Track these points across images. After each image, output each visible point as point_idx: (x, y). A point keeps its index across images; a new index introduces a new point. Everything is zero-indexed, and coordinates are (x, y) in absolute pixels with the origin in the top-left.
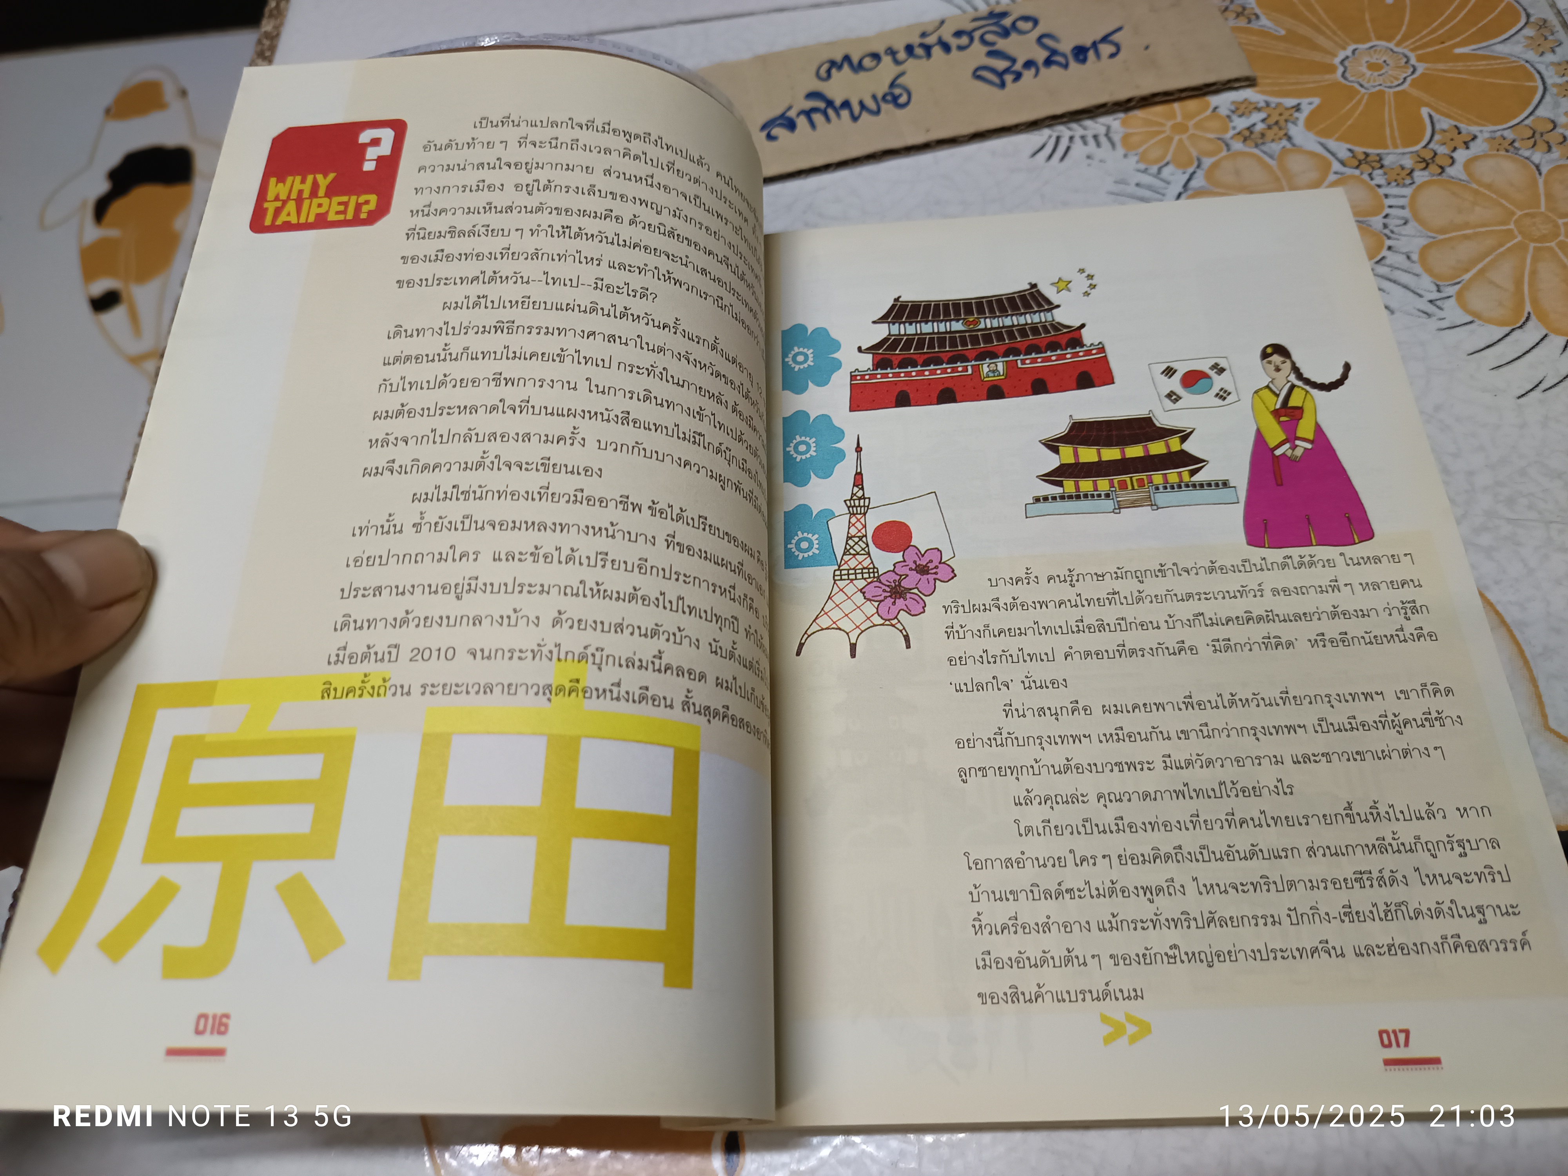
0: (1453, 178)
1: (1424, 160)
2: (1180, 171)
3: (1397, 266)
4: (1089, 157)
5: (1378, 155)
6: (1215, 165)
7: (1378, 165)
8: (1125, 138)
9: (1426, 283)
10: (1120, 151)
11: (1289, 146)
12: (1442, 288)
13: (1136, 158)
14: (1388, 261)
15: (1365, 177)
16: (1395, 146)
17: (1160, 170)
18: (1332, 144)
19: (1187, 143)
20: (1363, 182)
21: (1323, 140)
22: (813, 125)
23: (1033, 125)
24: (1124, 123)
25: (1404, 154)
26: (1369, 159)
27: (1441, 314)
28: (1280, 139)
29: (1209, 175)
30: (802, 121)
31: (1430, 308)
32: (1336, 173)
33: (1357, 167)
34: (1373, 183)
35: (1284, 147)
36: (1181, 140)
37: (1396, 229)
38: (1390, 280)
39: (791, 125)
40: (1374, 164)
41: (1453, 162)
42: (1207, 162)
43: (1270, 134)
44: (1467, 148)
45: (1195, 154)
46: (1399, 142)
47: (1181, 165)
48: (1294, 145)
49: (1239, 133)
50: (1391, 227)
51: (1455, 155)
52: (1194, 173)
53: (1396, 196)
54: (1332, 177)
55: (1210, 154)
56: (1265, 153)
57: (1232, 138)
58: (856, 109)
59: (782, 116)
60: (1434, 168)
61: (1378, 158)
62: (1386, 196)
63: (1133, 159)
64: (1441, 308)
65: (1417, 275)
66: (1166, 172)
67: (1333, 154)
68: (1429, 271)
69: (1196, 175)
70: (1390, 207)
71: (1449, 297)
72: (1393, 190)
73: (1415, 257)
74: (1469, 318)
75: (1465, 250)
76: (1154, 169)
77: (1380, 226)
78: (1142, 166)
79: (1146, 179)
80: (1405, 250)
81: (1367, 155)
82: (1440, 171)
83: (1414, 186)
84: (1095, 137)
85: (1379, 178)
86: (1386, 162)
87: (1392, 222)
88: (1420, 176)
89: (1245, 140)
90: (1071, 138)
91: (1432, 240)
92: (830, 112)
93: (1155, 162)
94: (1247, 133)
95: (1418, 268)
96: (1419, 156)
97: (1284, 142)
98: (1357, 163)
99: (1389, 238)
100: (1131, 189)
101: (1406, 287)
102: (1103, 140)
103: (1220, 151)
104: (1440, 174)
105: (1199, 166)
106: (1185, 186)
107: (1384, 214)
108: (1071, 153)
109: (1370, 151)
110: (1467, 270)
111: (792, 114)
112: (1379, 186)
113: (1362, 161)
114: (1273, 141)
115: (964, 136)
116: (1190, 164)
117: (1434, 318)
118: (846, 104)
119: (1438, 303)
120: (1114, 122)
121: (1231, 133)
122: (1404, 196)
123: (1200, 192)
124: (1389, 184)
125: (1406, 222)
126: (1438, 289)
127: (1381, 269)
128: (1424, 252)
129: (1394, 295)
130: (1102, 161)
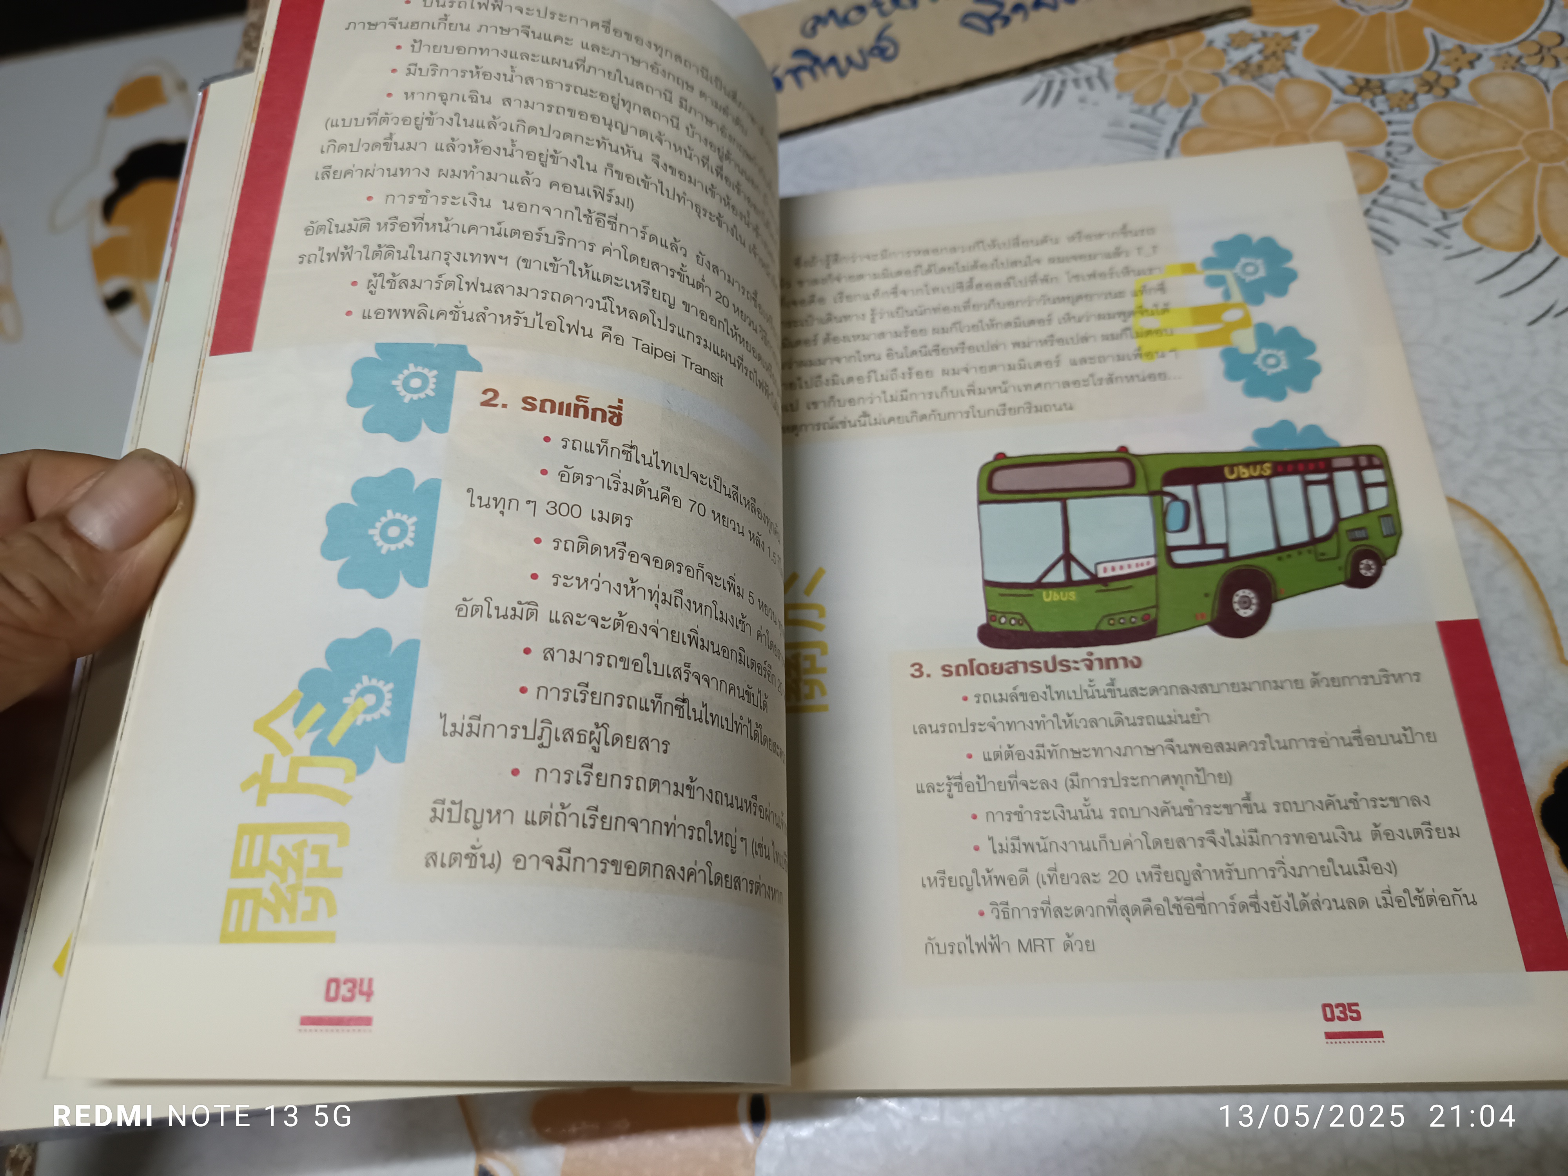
0: (1458, 100)
1: (1427, 83)
2: (1176, 109)
3: (1401, 194)
4: (1082, 100)
5: (1380, 80)
6: (1211, 102)
7: (1379, 91)
8: (1119, 79)
9: (1432, 211)
10: (1114, 92)
11: (1286, 76)
12: (1448, 216)
13: (1130, 99)
14: (1392, 190)
15: (1367, 104)
16: (1398, 70)
17: (1154, 110)
18: (1332, 72)
19: (1182, 80)
20: (1365, 109)
21: (1322, 69)
22: (799, 82)
23: (1023, 70)
24: (1117, 62)
25: (1406, 78)
26: (1371, 85)
27: (1447, 242)
28: (1278, 70)
29: (1206, 112)
30: (789, 80)
31: (1436, 237)
32: (1337, 102)
33: (1358, 94)
34: (1375, 110)
35: (1282, 78)
36: (1175, 78)
37: (1400, 157)
38: (1394, 210)
39: (779, 85)
40: (1375, 90)
41: (1458, 83)
42: (1204, 98)
43: (1267, 65)
44: (1472, 67)
45: (1190, 90)
46: (1401, 65)
47: (1177, 103)
48: (1292, 76)
49: (1236, 67)
50: (1395, 155)
51: (1460, 76)
52: (1190, 110)
53: (1399, 122)
54: (1332, 107)
55: (1206, 90)
56: (1263, 85)
57: (1229, 71)
58: (843, 63)
60: (1438, 91)
61: (1379, 84)
62: (1389, 123)
63: (1127, 100)
64: (1447, 236)
65: (1422, 203)
66: (1162, 111)
67: (1333, 82)
68: (1434, 198)
69: (1192, 113)
70: (1394, 134)
71: (1455, 225)
72: (1396, 116)
73: (1420, 184)
74: (1476, 245)
75: (1471, 175)
76: (1149, 109)
77: (1382, 155)
78: (1136, 107)
79: (1141, 119)
80: (1409, 178)
81: (1368, 81)
82: (1445, 93)
83: (1418, 111)
84: (1088, 79)
85: (1381, 103)
86: (1389, 87)
87: (1396, 150)
88: (1424, 100)
89: (1242, 73)
90: (1064, 81)
91: (1436, 166)
92: (818, 69)
93: (1150, 101)
94: (1243, 66)
95: (1423, 196)
96: (1422, 78)
97: (1283, 73)
98: (1357, 90)
99: (1392, 166)
100: (1126, 131)
101: (1410, 216)
102: (1096, 82)
103: (1216, 85)
104: (1445, 96)
105: (1195, 103)
106: (1182, 125)
107: (1387, 142)
108: (1064, 98)
109: (1371, 77)
110: (1474, 196)
111: (780, 73)
112: (1381, 113)
113: (1362, 88)
114: (1271, 72)
116: (1186, 102)
117: (1440, 248)
118: (833, 60)
120: (1107, 62)
121: (1228, 66)
122: (1406, 122)
123: (1197, 130)
124: (1391, 109)
125: (1410, 149)
126: (1445, 216)
127: (1384, 200)
128: (1429, 179)
129: (1399, 226)
130: (1096, 104)
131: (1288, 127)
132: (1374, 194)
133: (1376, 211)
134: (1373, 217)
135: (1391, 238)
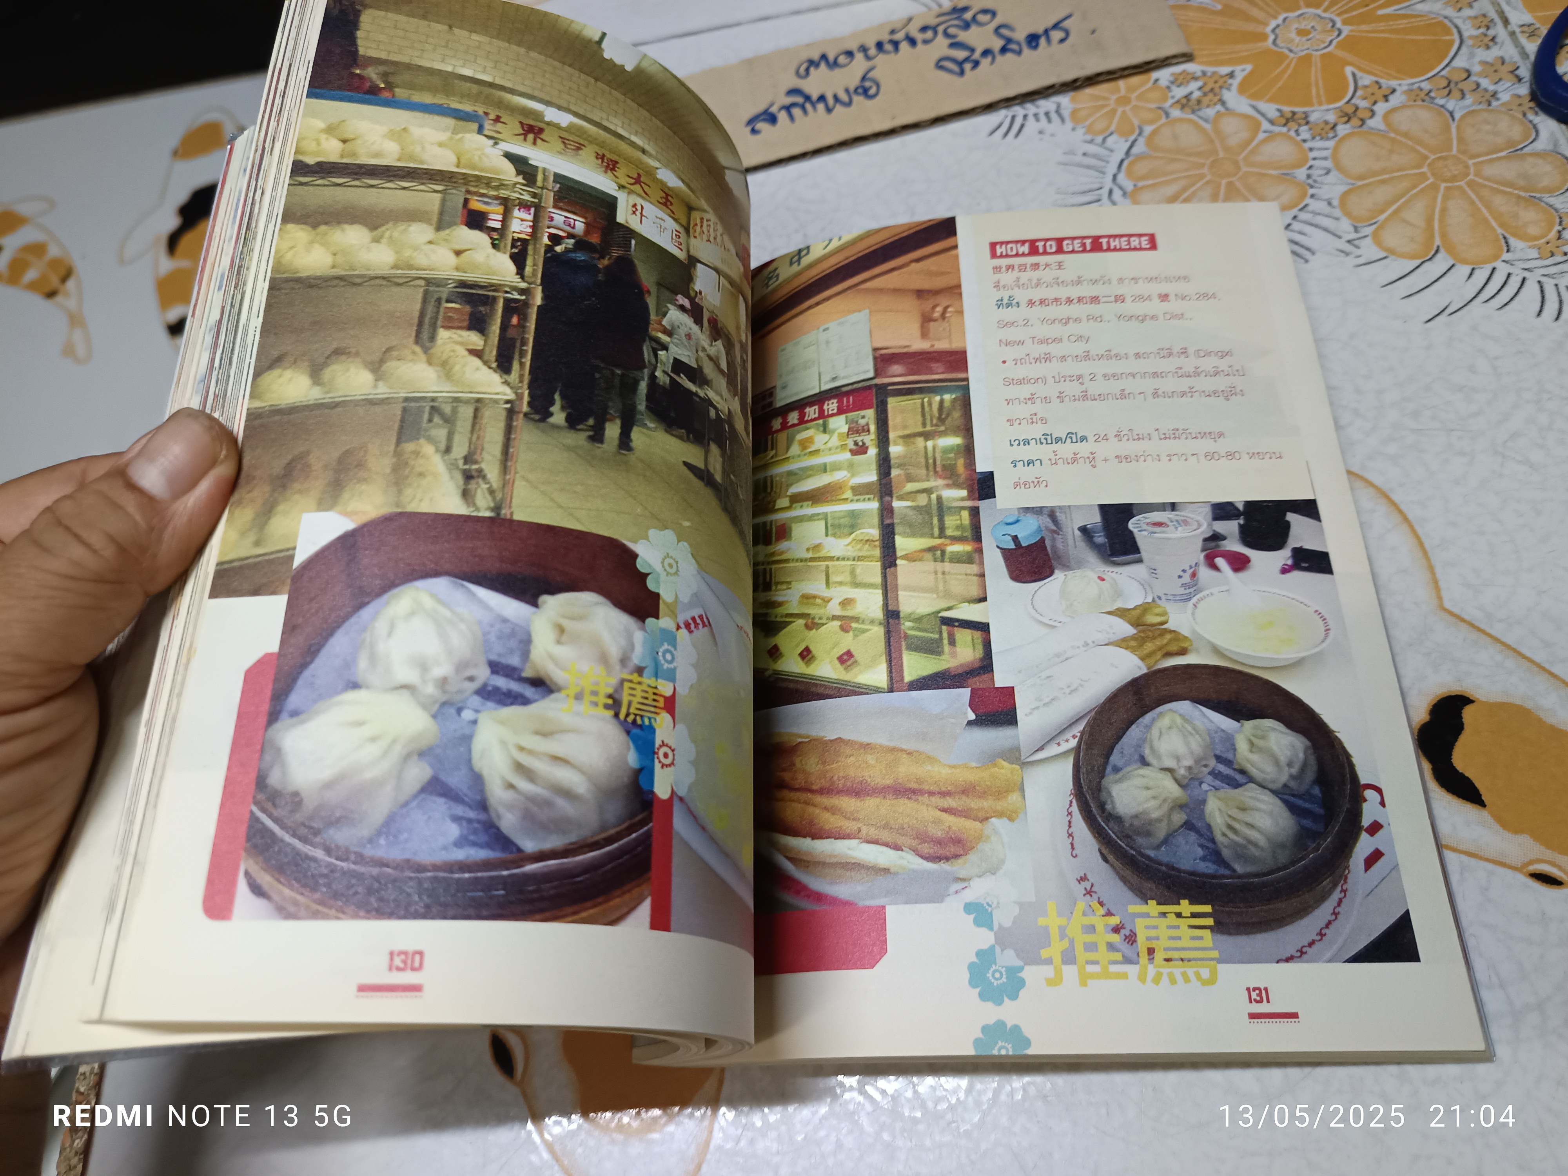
0: (1372, 129)
1: (1346, 115)
2: (1123, 140)
3: (1318, 211)
4: (1041, 132)
5: (1305, 113)
6: (1155, 132)
7: (1304, 122)
8: (1074, 113)
9: (1345, 226)
10: (1069, 124)
11: (1222, 109)
12: (1359, 229)
13: (1083, 130)
14: (1310, 208)
15: (1292, 133)
16: (1320, 104)
17: (1104, 140)
18: (1263, 106)
19: (1130, 114)
20: (1291, 138)
21: (1254, 103)
22: (792, 117)
23: (989, 107)
24: (1073, 100)
25: (1328, 110)
26: (1296, 117)
27: (1357, 252)
28: (1215, 104)
29: (1149, 141)
30: (782, 116)
31: (1348, 248)
32: (1265, 132)
33: (1285, 125)
34: (1299, 138)
35: (1218, 112)
36: (1124, 112)
37: (1319, 179)
38: (1312, 225)
39: (772, 119)
40: (1300, 121)
41: (1373, 114)
42: (1148, 129)
43: (1206, 101)
44: (1387, 101)
45: (1136, 122)
46: (1323, 99)
47: (1124, 134)
48: (1227, 109)
49: (1178, 102)
50: (1314, 177)
51: (1375, 108)
52: (1135, 141)
53: (1320, 149)
54: (1261, 136)
55: (1151, 122)
56: (1201, 118)
57: (1171, 106)
58: (831, 101)
59: (766, 112)
60: (1355, 122)
61: (1304, 116)
62: (1311, 149)
63: (1080, 131)
64: (1357, 247)
65: (1337, 219)
66: (1110, 141)
67: (1263, 115)
68: (1348, 214)
69: (1137, 143)
70: (1314, 159)
71: (1365, 237)
72: (1318, 144)
73: (1335, 202)
74: (1383, 254)
75: (1382, 194)
76: (1099, 139)
77: (1303, 177)
78: (1089, 137)
79: (1092, 149)
80: (1326, 197)
81: (1294, 113)
82: (1360, 123)
83: (1337, 139)
84: (1047, 114)
85: (1305, 133)
86: (1313, 118)
87: (1315, 173)
88: (1343, 129)
89: (1183, 107)
90: (1025, 117)
91: (1351, 187)
92: (808, 106)
93: (1100, 132)
94: (1184, 101)
95: (1337, 213)
96: (1342, 111)
97: (1219, 107)
98: (1284, 121)
99: (1312, 187)
100: (1079, 158)
101: (1326, 230)
102: (1054, 116)
103: (1160, 118)
104: (1361, 126)
105: (1140, 134)
106: (1128, 153)
107: (1308, 166)
108: (1025, 130)
109: (1297, 109)
110: (1382, 212)
111: (774, 109)
112: (1304, 141)
113: (1289, 119)
114: (1208, 106)
115: (928, 121)
116: (1132, 132)
117: (1351, 257)
118: (822, 98)
119: (1356, 242)
120: (1065, 100)
121: (1170, 102)
122: (1327, 149)
123: (1141, 157)
124: (1313, 138)
125: (1328, 172)
126: (1356, 230)
127: (1303, 216)
128: (1344, 197)
129: (1315, 238)
130: (1052, 135)
131: (1221, 154)
132: (1295, 211)
133: (1296, 226)
134: (1292, 231)
135: (1308, 249)
